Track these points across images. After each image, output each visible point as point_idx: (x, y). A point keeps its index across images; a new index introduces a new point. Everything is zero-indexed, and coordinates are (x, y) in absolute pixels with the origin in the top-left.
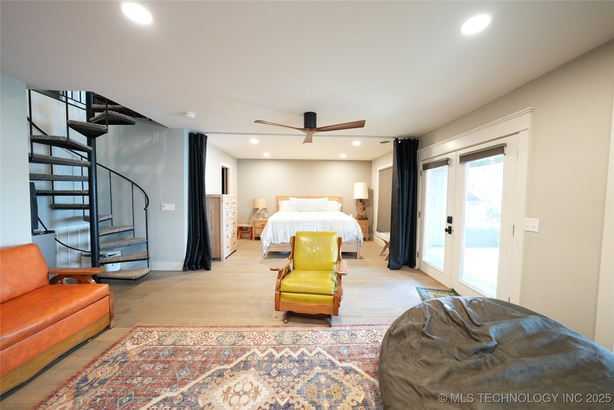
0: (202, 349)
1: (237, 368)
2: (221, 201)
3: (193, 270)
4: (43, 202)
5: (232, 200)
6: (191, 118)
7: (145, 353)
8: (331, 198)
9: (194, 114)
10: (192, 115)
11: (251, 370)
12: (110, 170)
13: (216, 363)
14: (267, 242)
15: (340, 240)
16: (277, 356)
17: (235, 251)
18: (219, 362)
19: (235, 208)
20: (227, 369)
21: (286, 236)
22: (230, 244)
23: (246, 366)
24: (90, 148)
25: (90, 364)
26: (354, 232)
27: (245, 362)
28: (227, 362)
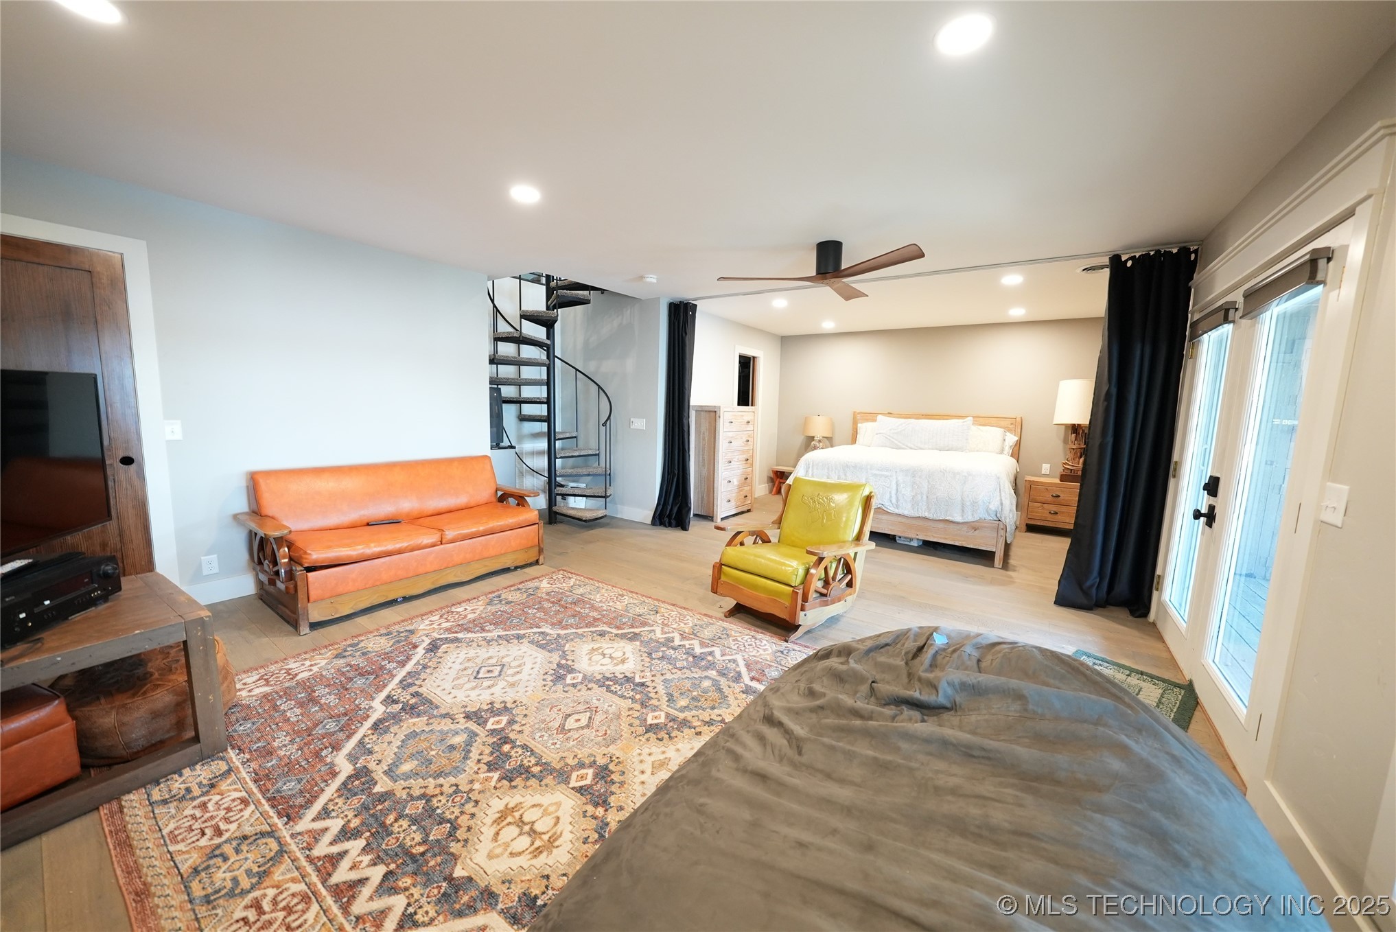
0: (605, 608)
1: (623, 636)
2: (717, 418)
3: (665, 526)
4: (509, 412)
5: (743, 416)
6: (651, 283)
7: (553, 593)
8: (982, 420)
9: (655, 277)
10: (652, 279)
11: (635, 643)
12: (577, 370)
13: (606, 624)
15: (868, 500)
16: (677, 642)
17: (749, 511)
18: (609, 625)
19: (750, 433)
20: (612, 633)
22: (734, 495)
23: (634, 637)
24: (548, 342)
25: (508, 587)
26: (989, 503)
27: (636, 634)
28: (618, 628)
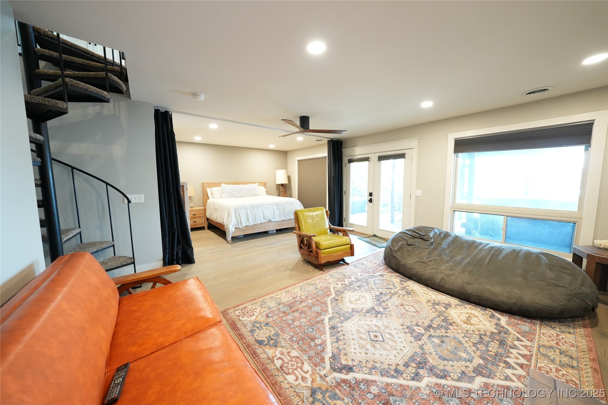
2: (185, 189)
8: (259, 184)
14: (232, 228)
21: (249, 220)
27: (337, 291)
